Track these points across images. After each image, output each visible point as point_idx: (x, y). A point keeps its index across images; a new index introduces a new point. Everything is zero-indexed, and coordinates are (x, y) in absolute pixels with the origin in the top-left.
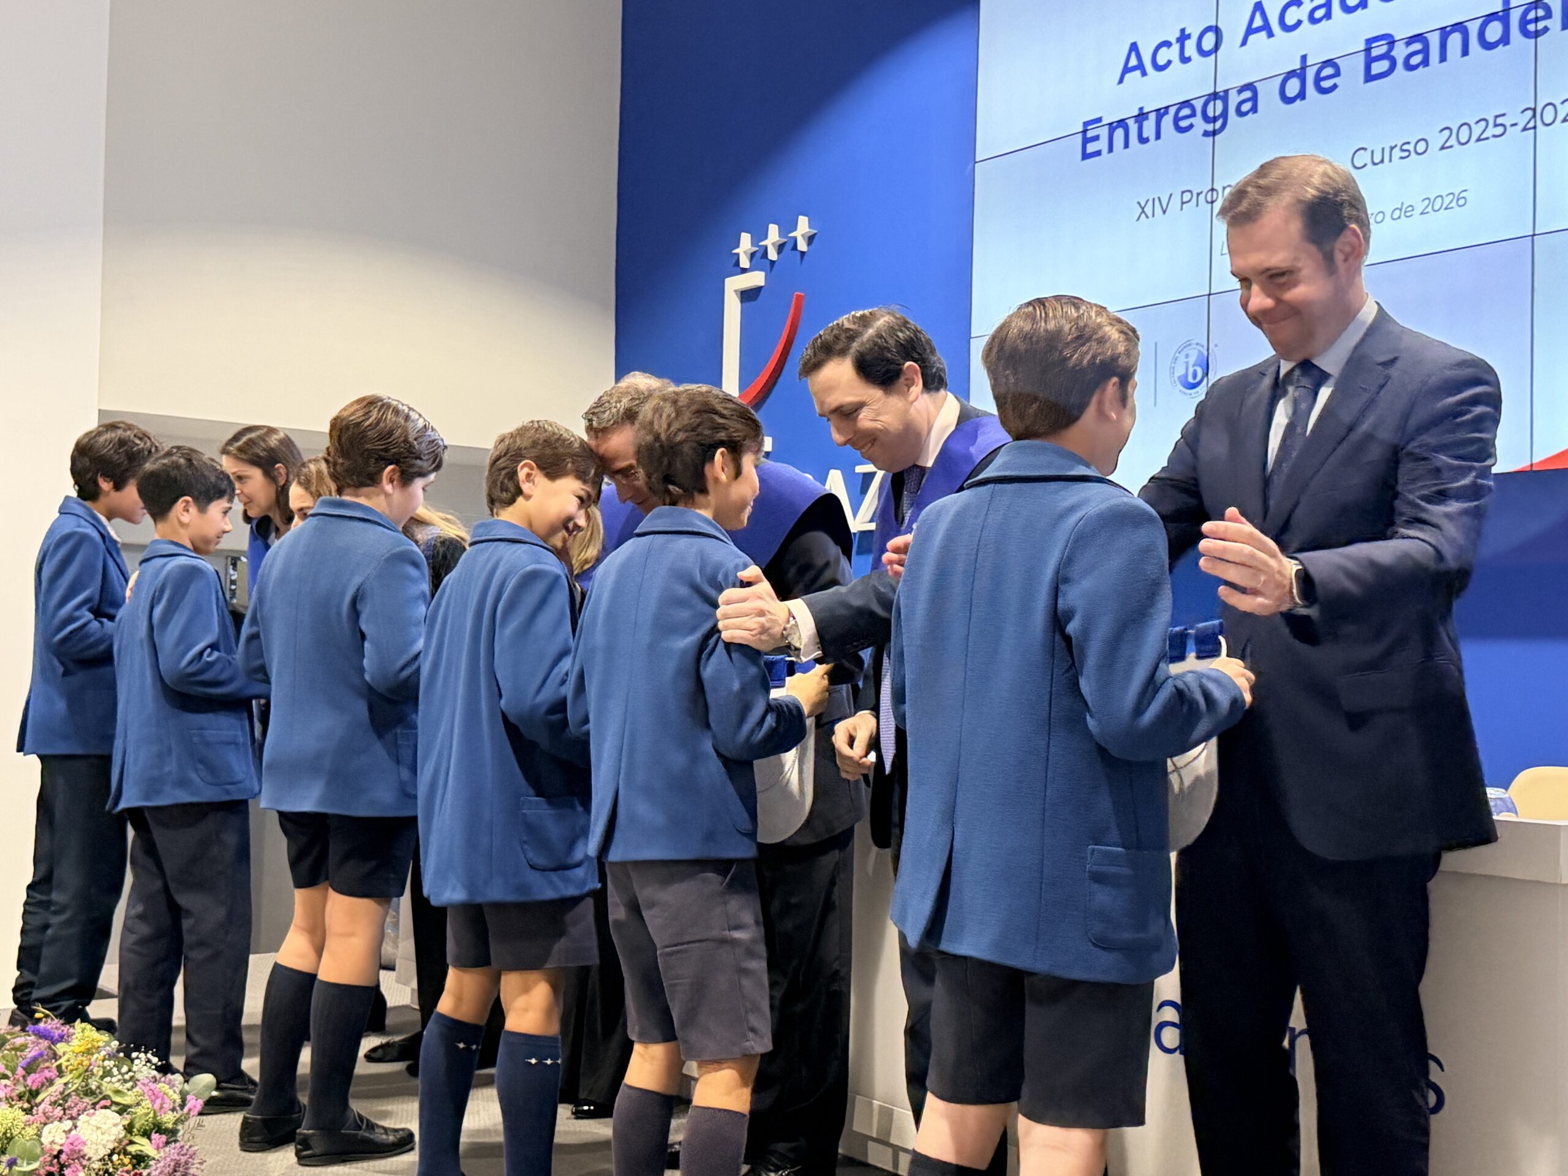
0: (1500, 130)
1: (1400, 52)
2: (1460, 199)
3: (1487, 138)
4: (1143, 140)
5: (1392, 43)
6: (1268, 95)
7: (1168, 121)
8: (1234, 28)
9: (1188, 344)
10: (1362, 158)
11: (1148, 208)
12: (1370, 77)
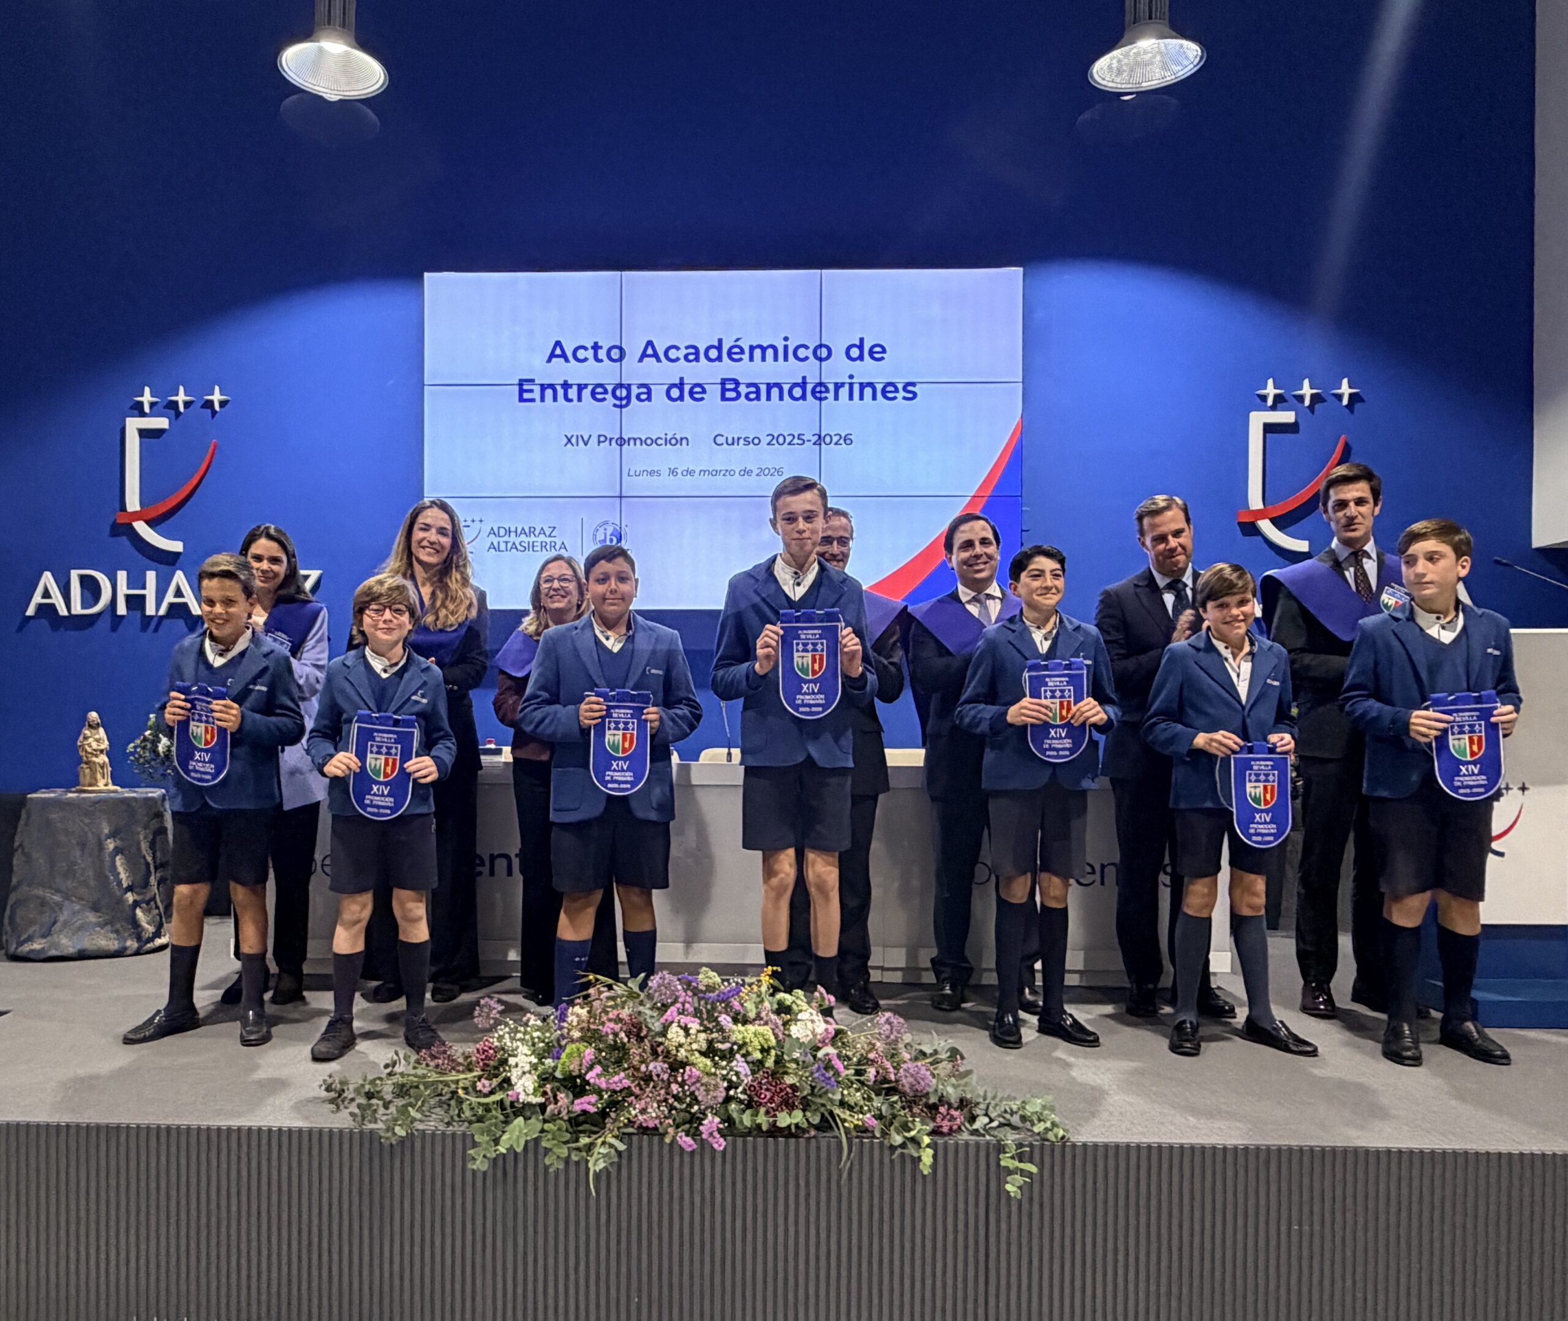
0: (800, 442)
3: (794, 444)
4: (568, 399)
5: (737, 383)
6: (659, 393)
8: (634, 350)
9: (606, 523)
10: (720, 440)
11: (574, 440)
12: (724, 398)
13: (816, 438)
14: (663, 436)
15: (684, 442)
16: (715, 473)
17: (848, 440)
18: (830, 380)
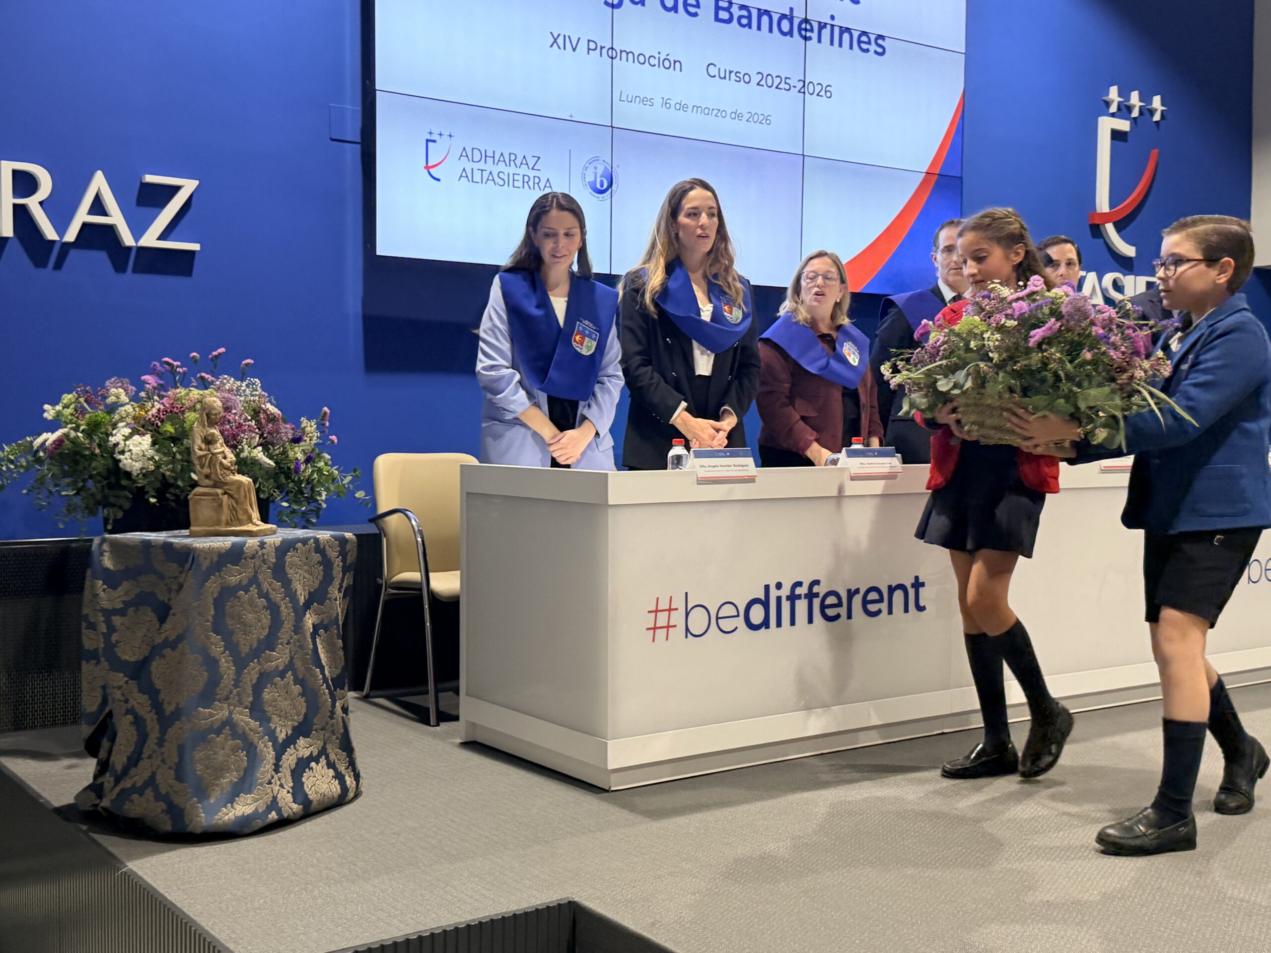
0: (787, 87)
1: (735, 10)
2: (765, 119)
3: (781, 89)
5: (731, 3)
9: (596, 159)
10: (713, 71)
11: (560, 41)
12: (717, 19)
13: (801, 84)
14: (657, 56)
15: (678, 64)
17: (828, 90)
18: (814, 17)
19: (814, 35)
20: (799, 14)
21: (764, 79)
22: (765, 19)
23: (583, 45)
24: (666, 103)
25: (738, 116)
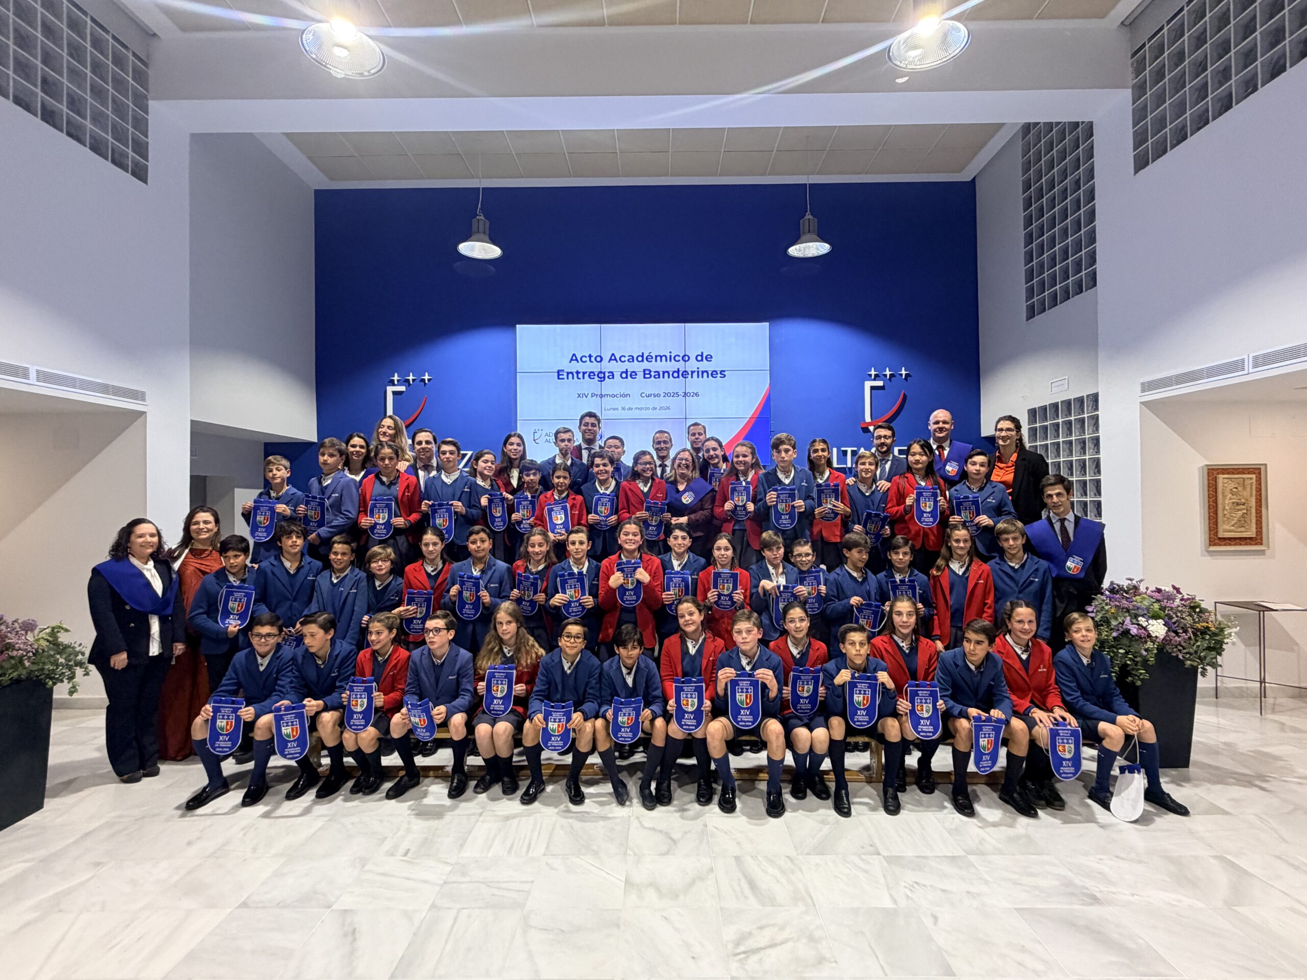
0: (677, 395)
1: (653, 374)
2: (668, 408)
3: (675, 397)
4: (578, 378)
5: (650, 371)
6: (617, 375)
7: (586, 376)
8: (606, 358)
10: (643, 395)
11: (581, 396)
12: (645, 377)
13: (684, 393)
14: (619, 394)
15: (628, 396)
16: (641, 409)
17: (697, 395)
18: (689, 370)
19: (690, 376)
20: (682, 370)
21: (666, 395)
22: (666, 374)
23: (590, 395)
24: (623, 409)
25: (655, 409)
